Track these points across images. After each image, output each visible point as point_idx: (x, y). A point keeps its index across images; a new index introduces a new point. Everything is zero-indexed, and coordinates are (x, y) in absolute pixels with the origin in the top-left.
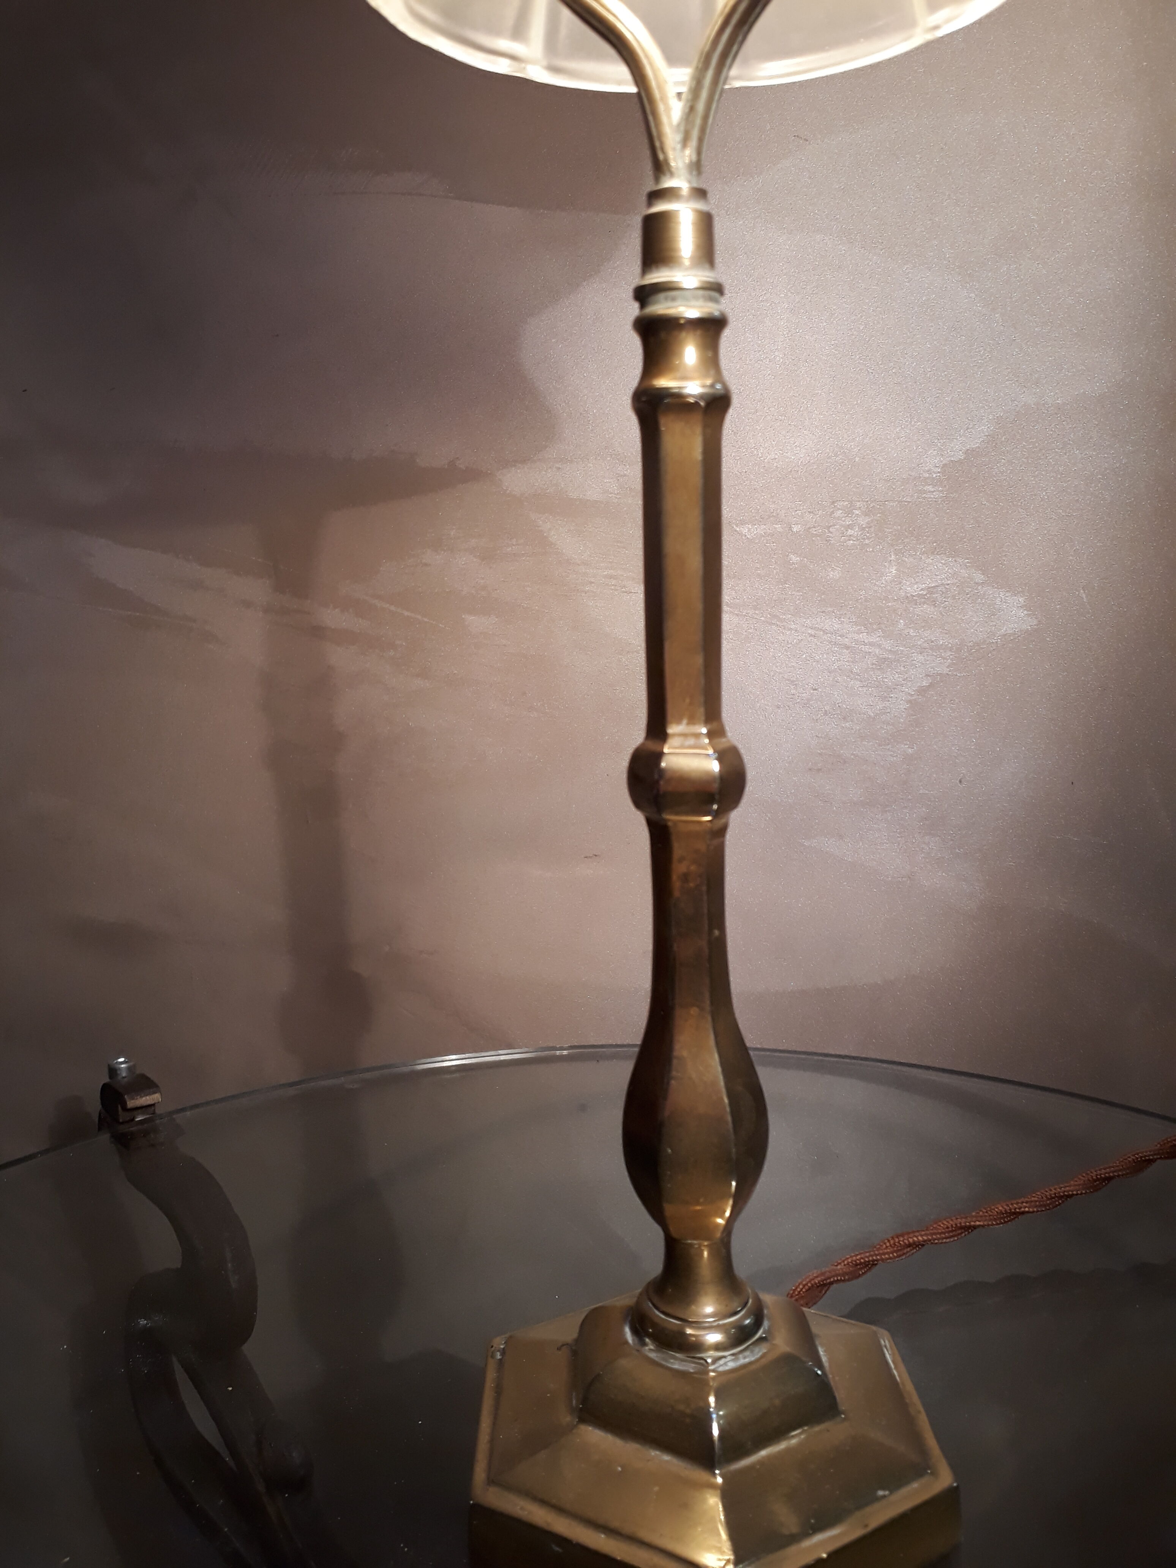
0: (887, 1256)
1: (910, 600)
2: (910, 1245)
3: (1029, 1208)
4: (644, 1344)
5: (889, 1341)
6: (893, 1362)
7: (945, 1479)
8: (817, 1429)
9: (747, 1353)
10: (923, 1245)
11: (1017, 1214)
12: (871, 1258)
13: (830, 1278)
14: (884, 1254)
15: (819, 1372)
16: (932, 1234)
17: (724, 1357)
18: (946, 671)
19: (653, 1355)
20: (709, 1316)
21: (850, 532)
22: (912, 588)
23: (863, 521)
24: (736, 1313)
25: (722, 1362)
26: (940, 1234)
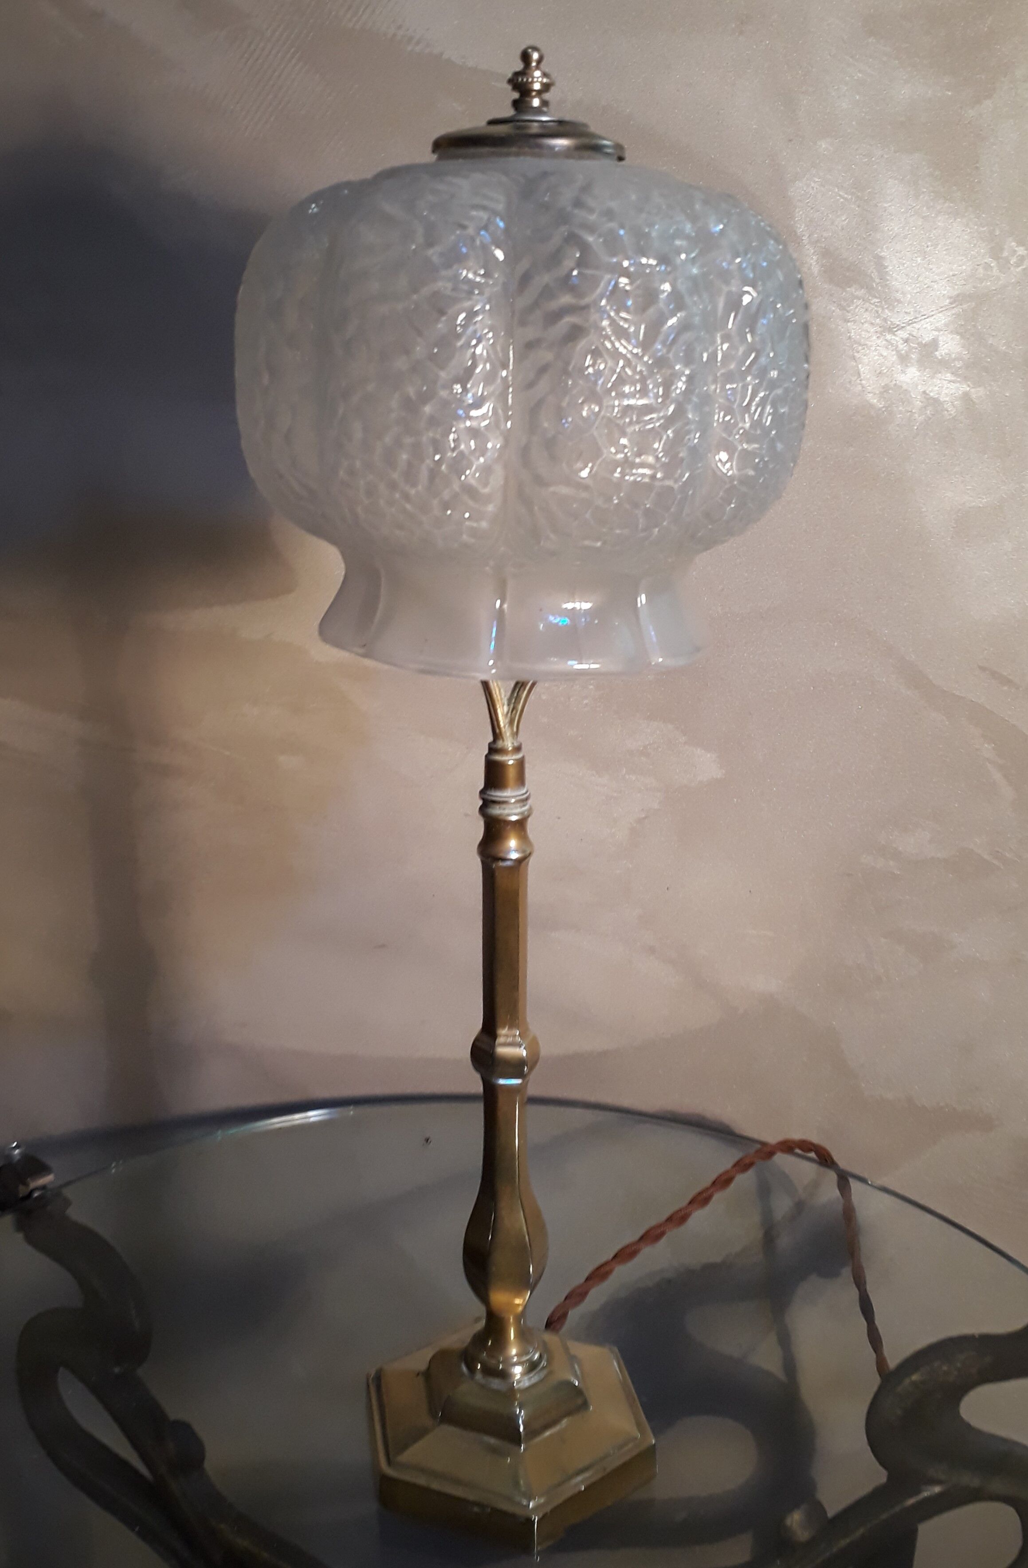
4: (475, 1374)
6: (619, 1368)
8: (576, 1417)
9: (536, 1376)
15: (577, 1383)
17: (524, 1380)
19: (480, 1381)
24: (530, 1353)
25: (522, 1383)
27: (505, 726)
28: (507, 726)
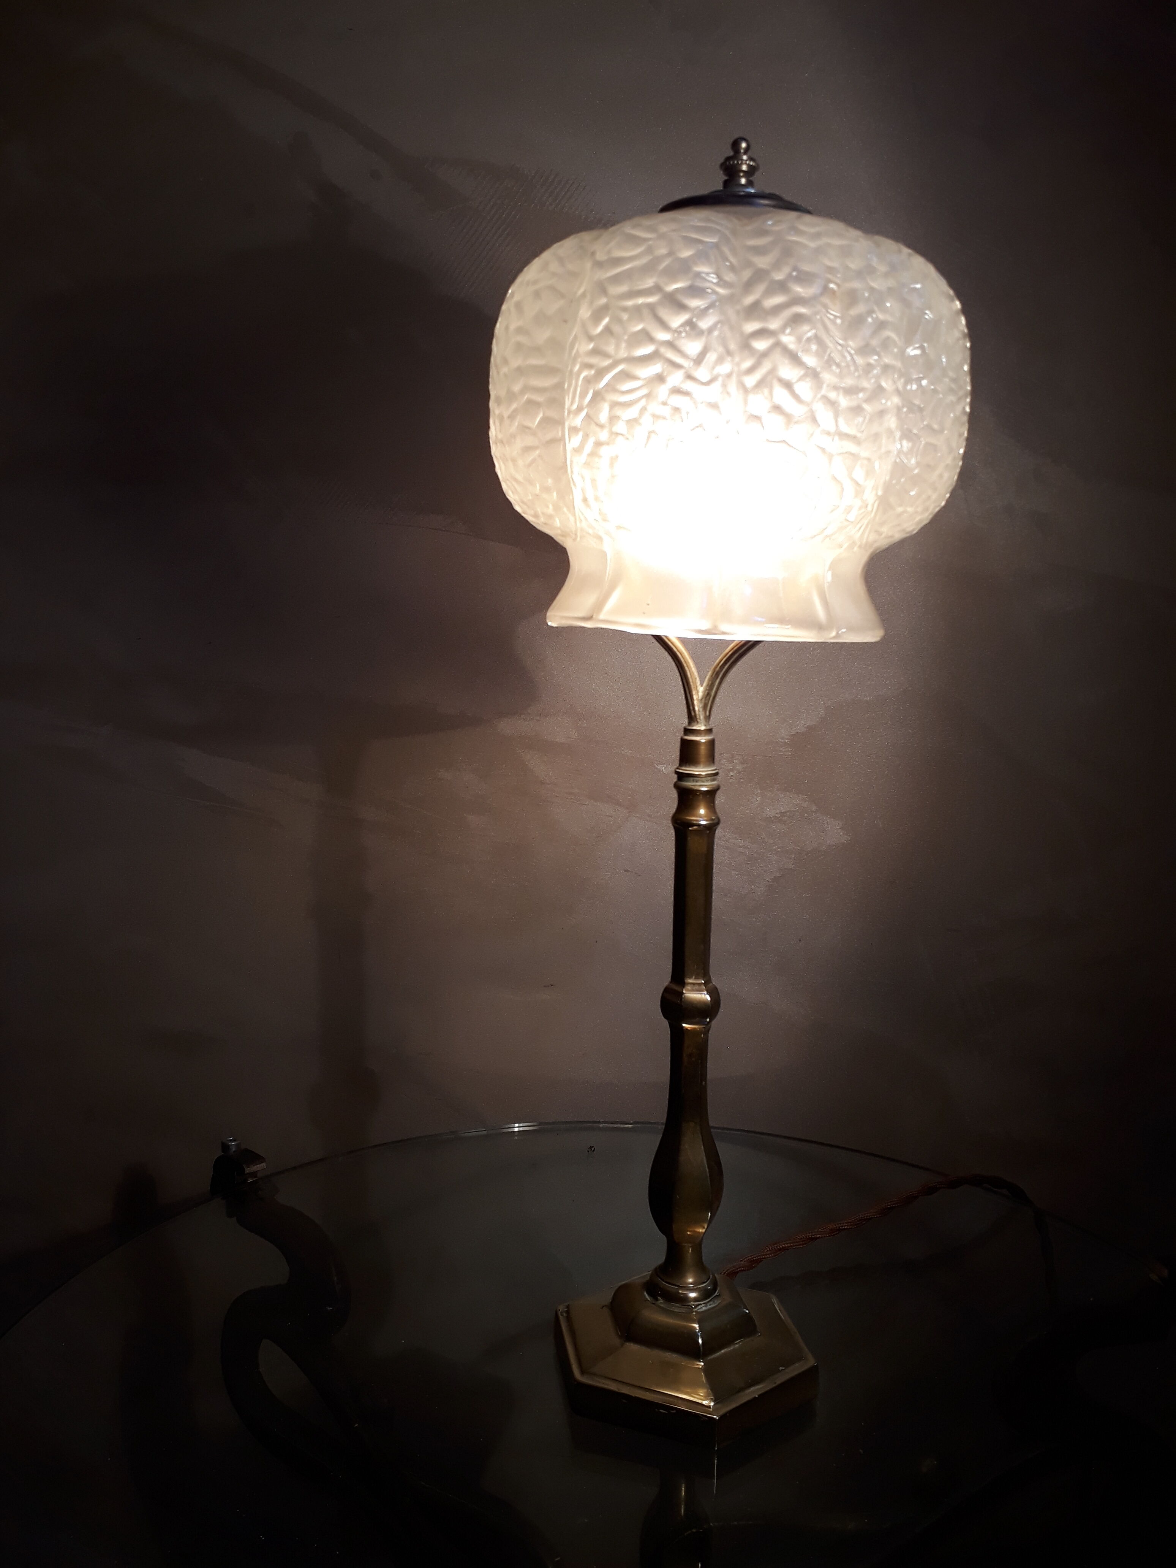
0: (768, 1256)
1: (769, 820)
2: (780, 1249)
3: (847, 1226)
4: (657, 1300)
5: (776, 1300)
6: (779, 1310)
7: (811, 1362)
8: (747, 1340)
9: (711, 1303)
10: (788, 1249)
11: (840, 1230)
12: (759, 1257)
13: (738, 1269)
14: (767, 1255)
15: (747, 1311)
16: (792, 1243)
17: (701, 1304)
18: (791, 867)
19: (662, 1305)
20: (691, 1284)
21: (731, 774)
22: (770, 812)
23: (739, 767)
24: (705, 1282)
25: (700, 1307)
26: (797, 1242)
27: (699, 711)
28: (701, 710)
